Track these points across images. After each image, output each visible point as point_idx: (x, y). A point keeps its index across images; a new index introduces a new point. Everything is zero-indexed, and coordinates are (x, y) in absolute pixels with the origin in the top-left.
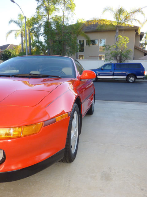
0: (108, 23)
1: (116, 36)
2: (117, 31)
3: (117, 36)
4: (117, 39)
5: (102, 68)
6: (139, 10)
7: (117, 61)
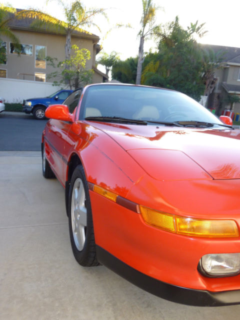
0: (54, 22)
1: (67, 45)
2: (69, 37)
3: (69, 46)
4: (68, 50)
5: (57, 97)
6: (101, 11)
7: (71, 86)
